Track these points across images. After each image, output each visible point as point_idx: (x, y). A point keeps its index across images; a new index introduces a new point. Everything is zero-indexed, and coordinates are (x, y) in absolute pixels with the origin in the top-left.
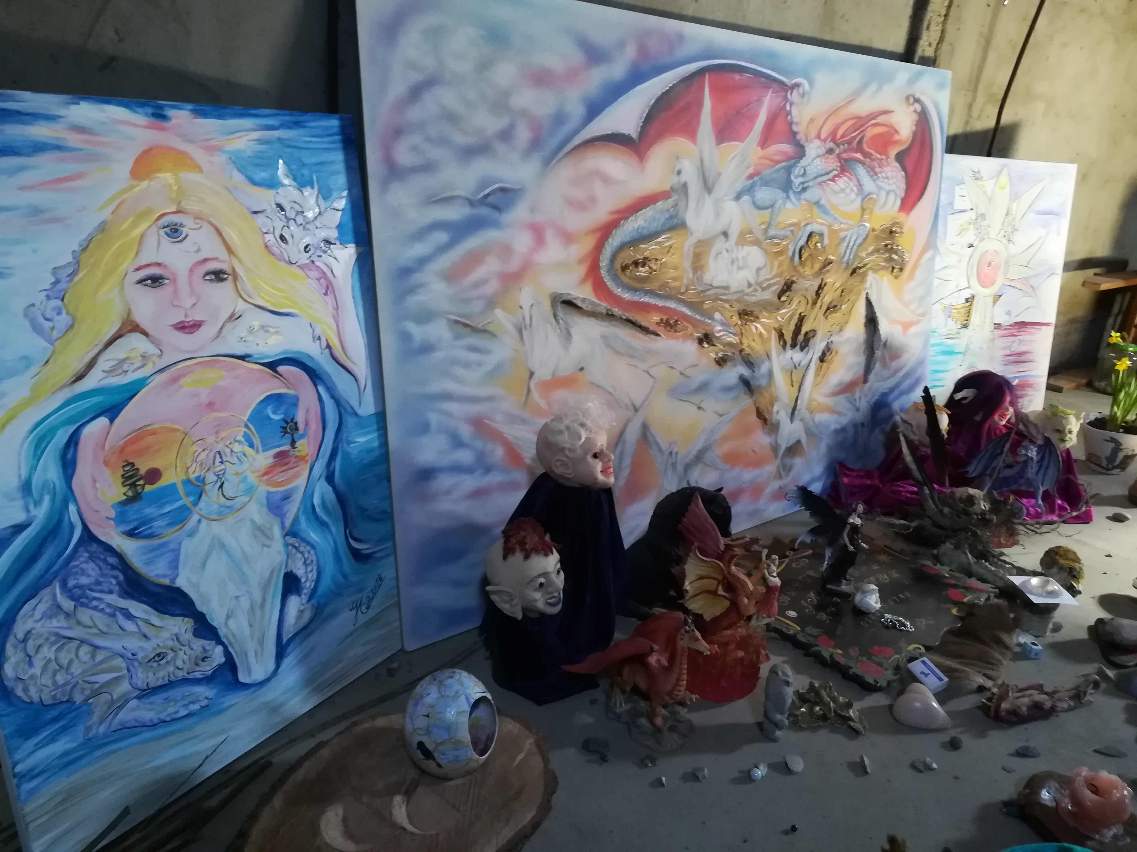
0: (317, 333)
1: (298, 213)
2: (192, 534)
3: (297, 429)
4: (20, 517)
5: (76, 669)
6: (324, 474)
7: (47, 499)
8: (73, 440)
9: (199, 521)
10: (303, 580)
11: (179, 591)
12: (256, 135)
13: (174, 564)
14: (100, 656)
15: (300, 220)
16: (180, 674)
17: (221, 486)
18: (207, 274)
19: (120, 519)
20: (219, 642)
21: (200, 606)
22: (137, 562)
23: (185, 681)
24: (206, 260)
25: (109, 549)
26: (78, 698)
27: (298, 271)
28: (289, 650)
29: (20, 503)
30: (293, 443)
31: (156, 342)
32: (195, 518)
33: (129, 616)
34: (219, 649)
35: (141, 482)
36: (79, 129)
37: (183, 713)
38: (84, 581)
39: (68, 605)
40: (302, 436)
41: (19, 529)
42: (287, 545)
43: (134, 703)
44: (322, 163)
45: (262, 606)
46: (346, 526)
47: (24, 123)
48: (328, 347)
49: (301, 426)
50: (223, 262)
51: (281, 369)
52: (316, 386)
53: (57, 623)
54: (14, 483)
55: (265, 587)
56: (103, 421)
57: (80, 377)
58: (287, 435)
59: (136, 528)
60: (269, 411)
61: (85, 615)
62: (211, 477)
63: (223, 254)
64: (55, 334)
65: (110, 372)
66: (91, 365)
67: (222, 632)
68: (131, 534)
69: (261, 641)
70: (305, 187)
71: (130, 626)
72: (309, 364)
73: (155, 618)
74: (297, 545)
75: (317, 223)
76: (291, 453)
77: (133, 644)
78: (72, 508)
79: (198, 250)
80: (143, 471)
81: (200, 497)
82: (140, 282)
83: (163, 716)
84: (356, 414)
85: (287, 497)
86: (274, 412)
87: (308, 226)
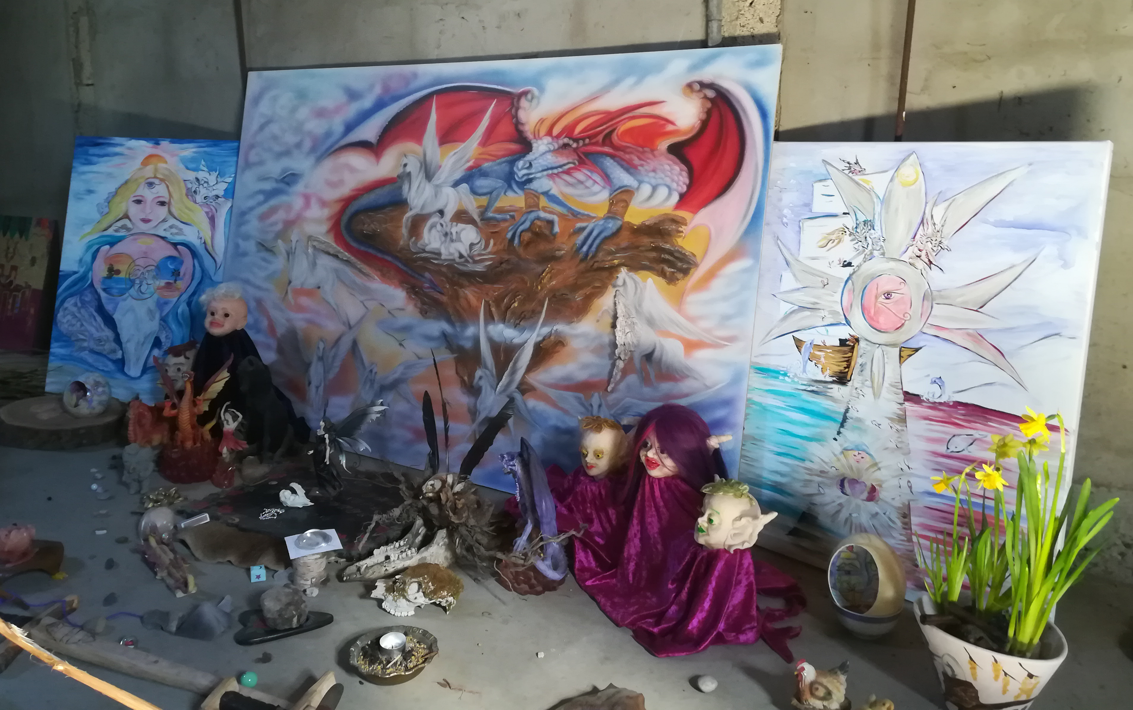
0: (201, 236)
1: (205, 182)
2: (125, 300)
3: (179, 275)
4: (75, 269)
5: (75, 328)
6: (187, 301)
7: (85, 267)
8: (98, 250)
9: (128, 297)
10: (163, 344)
11: (113, 319)
12: (194, 150)
13: (115, 309)
14: (83, 328)
15: (205, 185)
16: (105, 353)
17: (140, 286)
18: (158, 202)
19: (103, 283)
20: (122, 349)
21: (119, 331)
22: (104, 301)
23: (105, 356)
24: (159, 197)
25: (96, 292)
26: (73, 339)
27: (199, 207)
28: (148, 371)
29: (77, 265)
30: (175, 281)
31: (133, 224)
32: (127, 294)
33: (95, 320)
34: (121, 352)
35: (113, 273)
36: (130, 148)
37: (101, 368)
38: (86, 299)
39: (79, 305)
40: (181, 279)
41: (75, 273)
42: (160, 324)
43: (87, 352)
44: (225, 162)
45: (143, 344)
46: (192, 330)
47: (115, 147)
48: (205, 243)
49: (182, 274)
50: (166, 198)
51: (179, 247)
52: (193, 259)
53: (75, 309)
54: (78, 258)
55: (146, 338)
56: (108, 247)
57: (105, 230)
58: (173, 276)
59: (107, 289)
60: (169, 263)
61: (83, 311)
62: (137, 281)
63: (167, 195)
64: (104, 214)
65: (116, 231)
66: (110, 226)
67: (124, 346)
68: (104, 290)
69: (138, 360)
70: (212, 171)
71: (94, 323)
72: (193, 248)
73: (102, 325)
74: (165, 327)
75: (214, 187)
76: (174, 284)
77: (93, 330)
78: (90, 273)
79: (157, 193)
80: (115, 269)
81: (131, 287)
82: (133, 201)
83: (94, 364)
84: (211, 279)
85: (166, 303)
86: (171, 264)
87: (209, 188)
